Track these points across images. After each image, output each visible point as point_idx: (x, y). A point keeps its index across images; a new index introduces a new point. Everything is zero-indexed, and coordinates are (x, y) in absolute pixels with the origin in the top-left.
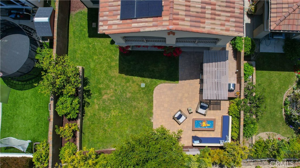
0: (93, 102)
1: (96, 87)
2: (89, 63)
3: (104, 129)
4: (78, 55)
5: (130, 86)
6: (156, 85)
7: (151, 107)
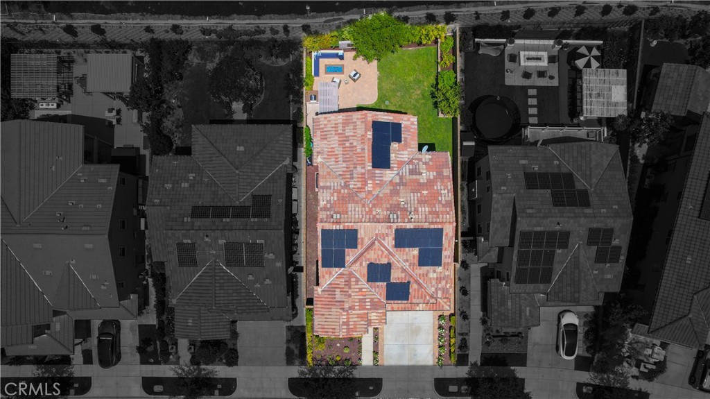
0: (428, 87)
1: (428, 100)
2: (433, 120)
3: (418, 65)
4: (444, 127)
5: (398, 102)
6: (376, 103)
7: (379, 84)
